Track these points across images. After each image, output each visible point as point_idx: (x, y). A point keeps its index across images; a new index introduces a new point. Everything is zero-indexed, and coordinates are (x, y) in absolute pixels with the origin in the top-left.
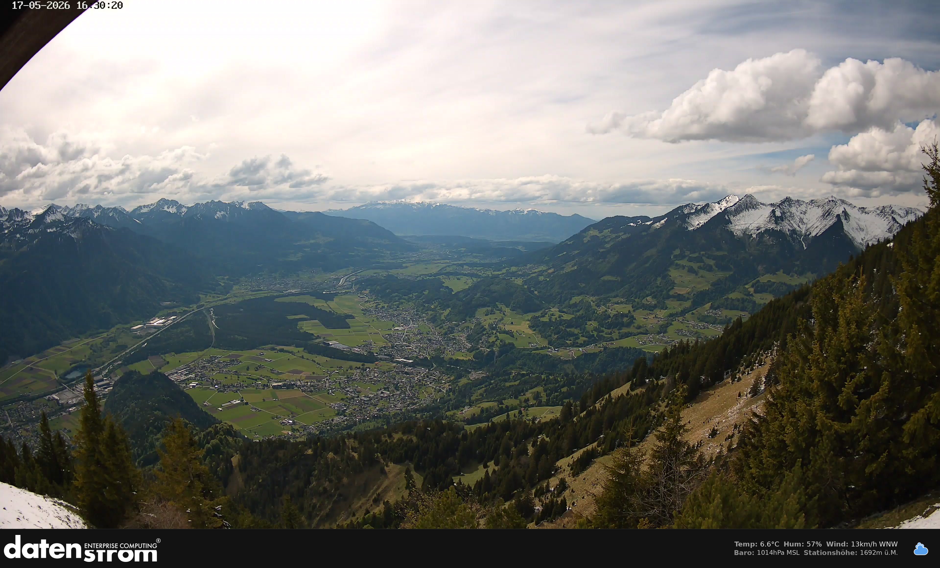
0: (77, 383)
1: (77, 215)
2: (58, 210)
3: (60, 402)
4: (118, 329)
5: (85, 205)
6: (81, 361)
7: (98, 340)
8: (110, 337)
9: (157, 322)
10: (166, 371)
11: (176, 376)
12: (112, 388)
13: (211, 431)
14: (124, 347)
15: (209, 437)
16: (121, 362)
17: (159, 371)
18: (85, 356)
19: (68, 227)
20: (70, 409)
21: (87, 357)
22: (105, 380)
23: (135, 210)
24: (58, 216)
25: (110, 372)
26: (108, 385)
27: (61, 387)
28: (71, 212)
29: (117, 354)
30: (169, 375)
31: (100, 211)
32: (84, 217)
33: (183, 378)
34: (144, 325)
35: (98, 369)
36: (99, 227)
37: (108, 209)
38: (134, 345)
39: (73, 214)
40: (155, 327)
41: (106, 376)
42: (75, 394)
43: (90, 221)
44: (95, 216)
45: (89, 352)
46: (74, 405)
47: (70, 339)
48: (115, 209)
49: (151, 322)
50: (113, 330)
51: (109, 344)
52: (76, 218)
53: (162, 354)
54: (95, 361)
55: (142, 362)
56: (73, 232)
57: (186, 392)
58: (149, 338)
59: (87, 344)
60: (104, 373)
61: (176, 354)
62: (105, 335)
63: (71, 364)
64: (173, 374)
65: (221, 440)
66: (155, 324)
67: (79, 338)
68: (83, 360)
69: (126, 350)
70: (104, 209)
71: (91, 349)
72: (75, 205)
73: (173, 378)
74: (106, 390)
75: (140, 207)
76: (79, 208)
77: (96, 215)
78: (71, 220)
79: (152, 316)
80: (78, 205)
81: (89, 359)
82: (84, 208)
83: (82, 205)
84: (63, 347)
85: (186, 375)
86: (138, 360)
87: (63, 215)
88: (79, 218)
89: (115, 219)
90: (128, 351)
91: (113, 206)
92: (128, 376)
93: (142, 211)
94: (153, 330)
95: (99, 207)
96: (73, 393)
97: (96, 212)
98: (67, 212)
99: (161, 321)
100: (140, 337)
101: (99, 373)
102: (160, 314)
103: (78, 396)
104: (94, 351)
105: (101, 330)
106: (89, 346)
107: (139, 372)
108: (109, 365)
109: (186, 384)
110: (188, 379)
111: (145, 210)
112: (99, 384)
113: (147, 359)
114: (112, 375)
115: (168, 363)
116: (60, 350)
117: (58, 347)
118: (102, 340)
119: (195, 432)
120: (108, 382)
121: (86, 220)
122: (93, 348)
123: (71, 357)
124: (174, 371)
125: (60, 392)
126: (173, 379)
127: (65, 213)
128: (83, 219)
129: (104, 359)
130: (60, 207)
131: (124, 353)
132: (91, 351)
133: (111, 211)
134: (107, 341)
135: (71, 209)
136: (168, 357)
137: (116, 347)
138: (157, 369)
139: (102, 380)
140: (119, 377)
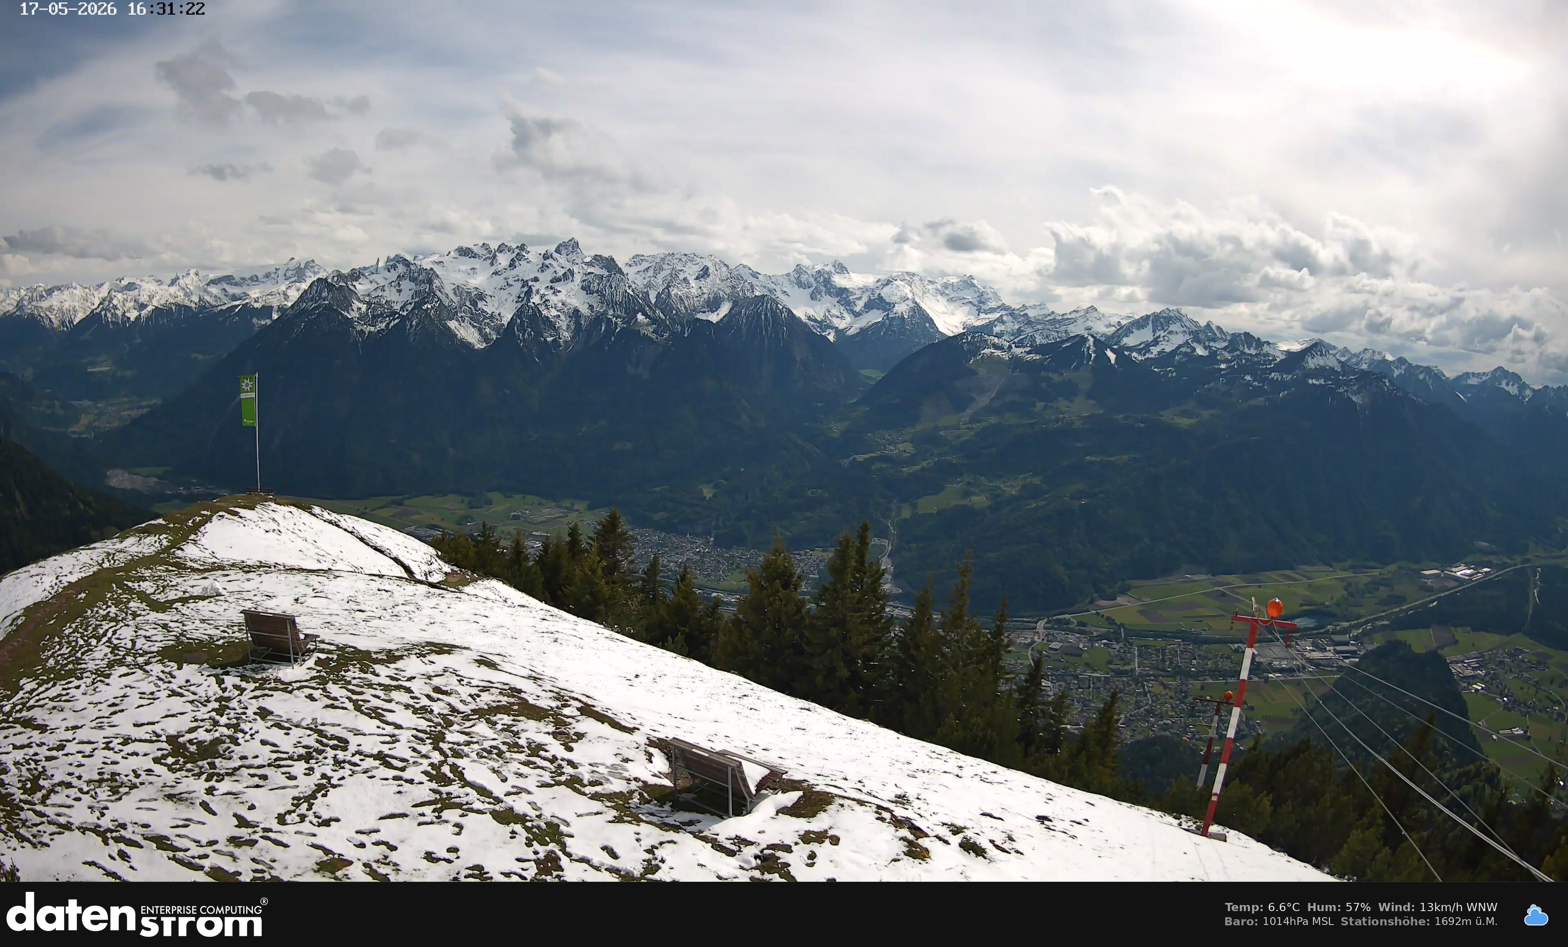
0: (1301, 638)
1: (1364, 367)
2: (1331, 352)
3: (1256, 660)
4: (1400, 568)
5: (1380, 353)
6: (1323, 604)
7: (1363, 579)
8: (1383, 579)
9: (1462, 572)
10: (1450, 655)
11: (1459, 667)
12: (1357, 660)
13: (1471, 770)
14: (1400, 600)
15: (1464, 779)
16: (1387, 623)
17: (1439, 652)
18: (1332, 599)
19: (1347, 383)
20: (1270, 675)
21: (1335, 600)
22: (1352, 645)
23: (1458, 378)
24: (1330, 362)
25: (1364, 634)
26: (1353, 654)
27: (1270, 636)
28: (1354, 360)
29: (1385, 608)
30: (1452, 662)
31: (1403, 367)
32: (1376, 371)
33: (1469, 672)
34: (1442, 571)
35: (1346, 624)
36: (1400, 394)
37: (1418, 367)
38: (1417, 601)
39: (1357, 364)
40: (1457, 579)
41: (1355, 638)
42: (1291, 654)
43: (1387, 381)
44: (1395, 375)
45: (1341, 593)
46: (1281, 671)
47: (1314, 565)
48: (1428, 369)
49: (1454, 569)
50: (1392, 567)
51: (1377, 589)
52: (1363, 370)
53: (1453, 625)
54: (1347, 610)
55: (1421, 631)
56: (1355, 393)
57: (1465, 697)
58: (1442, 595)
59: (1342, 580)
60: (1355, 633)
61: (1473, 630)
62: (1376, 572)
63: (1302, 605)
64: (1457, 662)
65: (1476, 788)
66: (1458, 574)
67: (1331, 567)
68: (1327, 603)
69: (1401, 605)
70: (1410, 364)
71: (1346, 589)
72: (1361, 349)
73: (1455, 669)
74: (1347, 661)
75: (1467, 374)
76: (1367, 355)
77: (1396, 373)
78: (1355, 373)
79: (1454, 561)
80: (1366, 349)
81: (1338, 605)
82: (1377, 357)
83: (1374, 352)
84: (1298, 573)
85: (1474, 669)
86: (1414, 627)
87: (1340, 362)
88: (1368, 372)
89: (1428, 386)
90: (1404, 607)
91: (1425, 365)
92: (1393, 647)
93: (1470, 382)
94: (1453, 584)
95: (1401, 361)
96: (1288, 652)
97: (1397, 367)
98: (1346, 358)
99: (1468, 572)
100: (1430, 590)
101: (1344, 631)
102: (1468, 559)
103: (1294, 659)
104: (1351, 594)
105: (1371, 564)
106: (1345, 584)
107: (1410, 646)
108: (1367, 622)
109: (1469, 684)
110: (1474, 677)
111: (1474, 381)
112: (1339, 648)
113: (1428, 627)
114: (1366, 639)
115: (1457, 642)
116: (1290, 578)
117: (1288, 572)
118: (1369, 579)
119: (1448, 765)
120: (1355, 648)
121: (1380, 377)
122: (1349, 589)
123: (1307, 593)
124: (1460, 657)
125: (1264, 644)
126: (1454, 671)
127: (1343, 359)
128: (1374, 374)
129: (1362, 611)
130: (1334, 348)
131: (1397, 610)
132: (1345, 593)
133: (1422, 372)
134: (1376, 584)
135: (1355, 355)
136: (1461, 634)
137: (1388, 596)
138: (1438, 648)
139: (1347, 644)
140: (1375, 645)
